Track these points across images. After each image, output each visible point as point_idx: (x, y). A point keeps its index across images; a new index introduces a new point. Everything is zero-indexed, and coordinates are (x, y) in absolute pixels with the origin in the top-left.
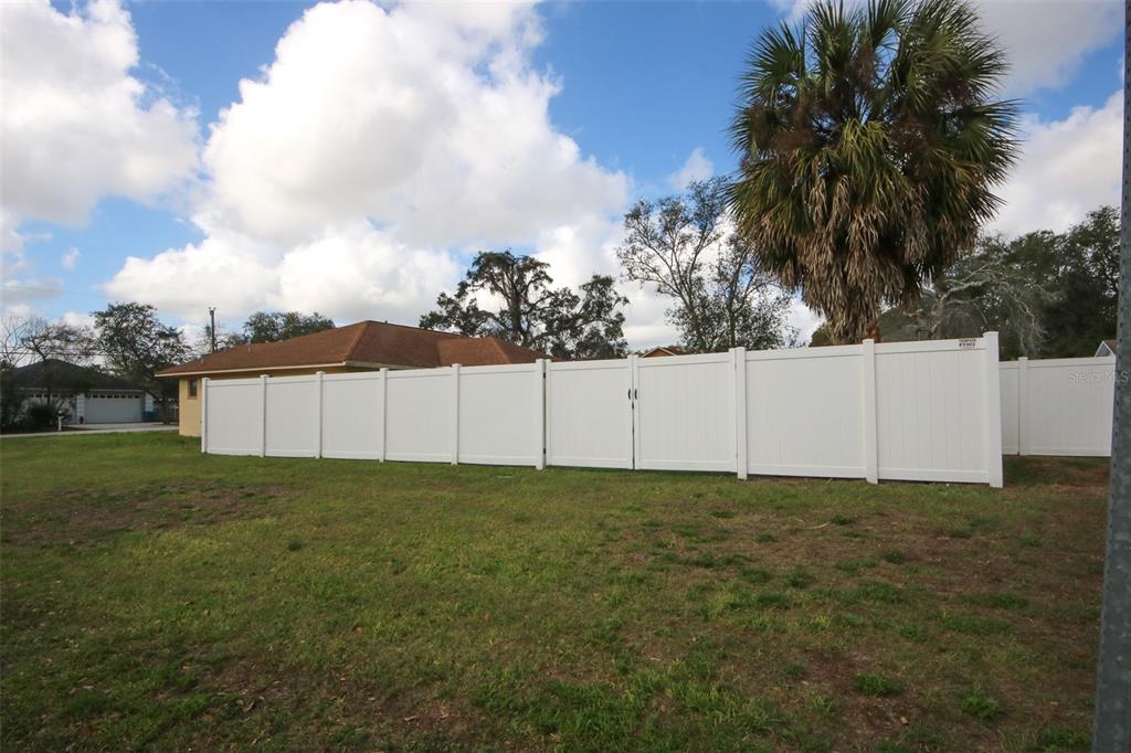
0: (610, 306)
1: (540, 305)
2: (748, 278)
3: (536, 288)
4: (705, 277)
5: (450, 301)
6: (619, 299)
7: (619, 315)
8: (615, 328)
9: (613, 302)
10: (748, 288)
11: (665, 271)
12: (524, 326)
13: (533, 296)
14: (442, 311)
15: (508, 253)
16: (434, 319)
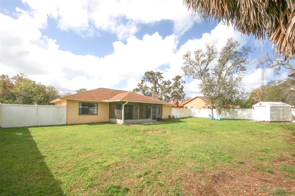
0: (180, 84)
1: (161, 85)
2: (226, 72)
3: (160, 80)
4: (210, 73)
5: (140, 85)
6: (183, 82)
7: (182, 86)
8: (181, 90)
9: (181, 83)
10: (225, 75)
11: (196, 72)
12: (157, 90)
13: (160, 82)
14: (138, 88)
15: (152, 71)
16: (137, 90)
